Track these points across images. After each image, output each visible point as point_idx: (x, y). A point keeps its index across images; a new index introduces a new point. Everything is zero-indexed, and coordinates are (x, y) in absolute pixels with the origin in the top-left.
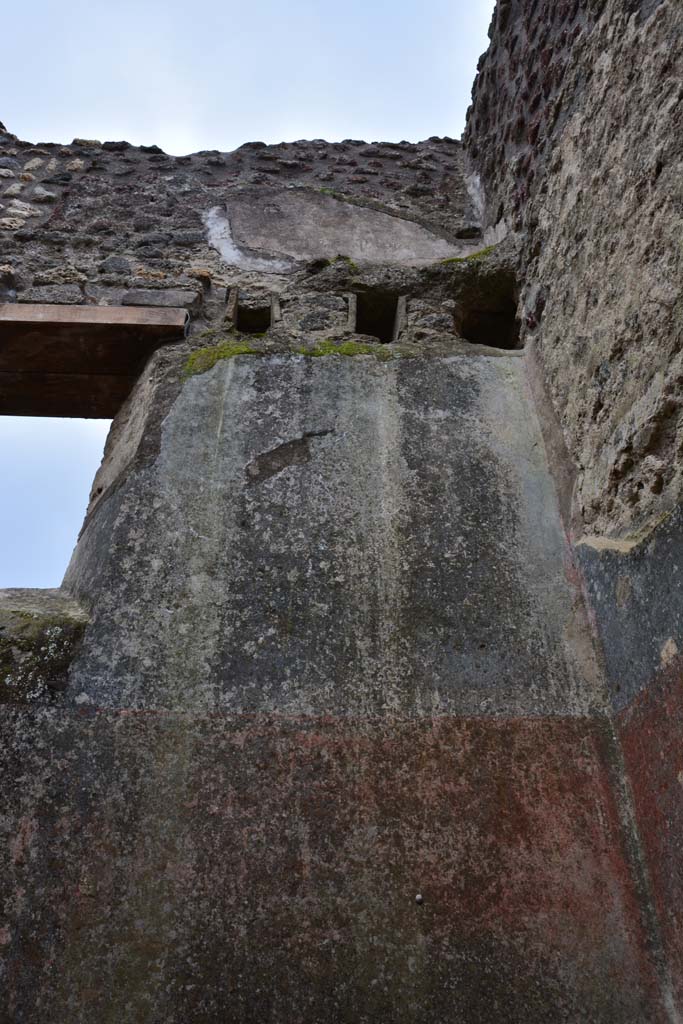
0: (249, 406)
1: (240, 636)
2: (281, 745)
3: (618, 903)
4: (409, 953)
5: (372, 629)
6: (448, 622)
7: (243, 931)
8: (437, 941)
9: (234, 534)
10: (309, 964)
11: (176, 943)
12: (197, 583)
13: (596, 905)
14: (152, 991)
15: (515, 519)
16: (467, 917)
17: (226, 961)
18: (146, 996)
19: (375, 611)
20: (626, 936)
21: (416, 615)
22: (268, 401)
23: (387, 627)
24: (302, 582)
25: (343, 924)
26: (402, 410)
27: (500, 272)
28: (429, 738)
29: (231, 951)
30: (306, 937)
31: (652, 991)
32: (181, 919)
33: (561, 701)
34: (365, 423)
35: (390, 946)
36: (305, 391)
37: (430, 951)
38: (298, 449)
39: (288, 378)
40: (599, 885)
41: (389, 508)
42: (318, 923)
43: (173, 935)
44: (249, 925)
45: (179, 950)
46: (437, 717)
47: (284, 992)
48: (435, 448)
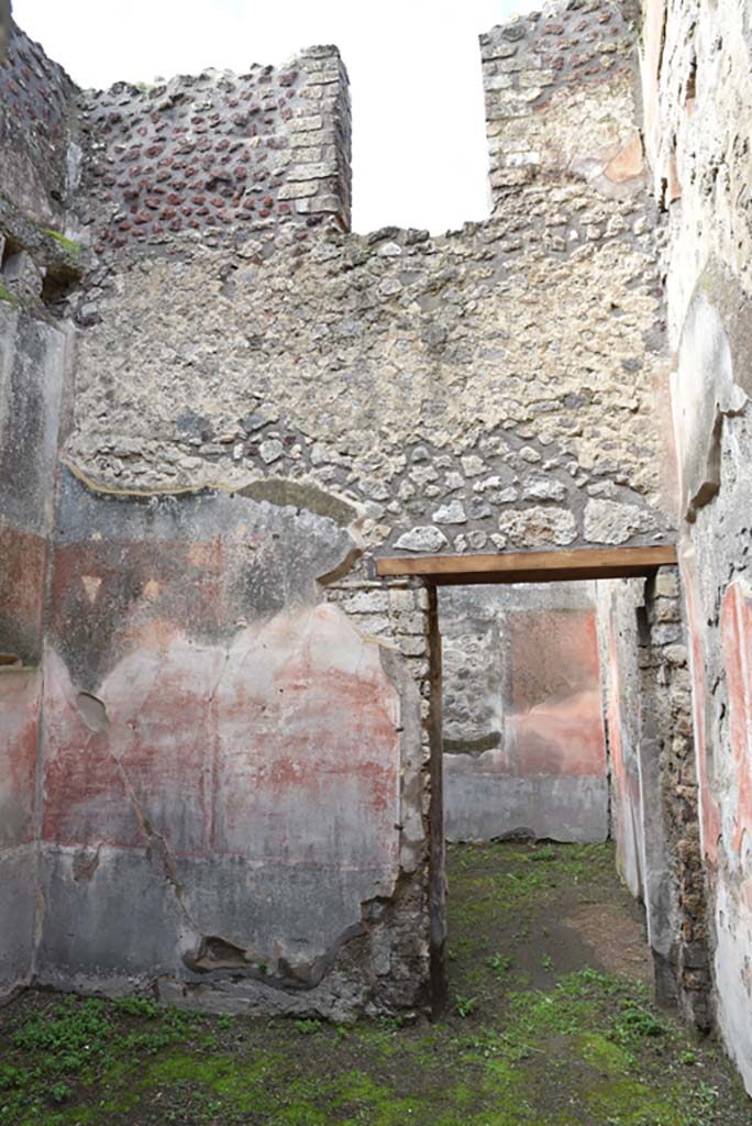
3: (39, 609)
13: (34, 608)
15: (42, 437)
20: (39, 620)
26: (15, 351)
27: (75, 270)
31: (41, 637)
33: (39, 529)
40: (36, 602)
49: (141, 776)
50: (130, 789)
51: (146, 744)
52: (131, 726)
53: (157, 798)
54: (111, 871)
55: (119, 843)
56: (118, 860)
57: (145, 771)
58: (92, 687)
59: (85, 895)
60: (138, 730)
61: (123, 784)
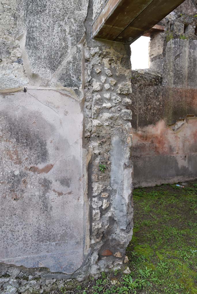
0: (174, 48)
1: (175, 79)
2: (178, 90)
4: (186, 107)
5: (185, 79)
6: (191, 79)
9: (173, 67)
10: (180, 108)
12: (171, 73)
14: (171, 109)
16: (190, 105)
17: (175, 107)
19: (185, 77)
21: (189, 78)
22: (176, 47)
23: (186, 79)
24: (179, 73)
25: (182, 105)
26: (189, 50)
28: (189, 90)
30: (180, 106)
34: (185, 51)
36: (180, 46)
37: (188, 107)
38: (179, 55)
39: (178, 43)
41: (187, 64)
43: (172, 105)
44: (177, 105)
45: (173, 107)
46: (189, 89)
47: (179, 110)
48: (191, 56)
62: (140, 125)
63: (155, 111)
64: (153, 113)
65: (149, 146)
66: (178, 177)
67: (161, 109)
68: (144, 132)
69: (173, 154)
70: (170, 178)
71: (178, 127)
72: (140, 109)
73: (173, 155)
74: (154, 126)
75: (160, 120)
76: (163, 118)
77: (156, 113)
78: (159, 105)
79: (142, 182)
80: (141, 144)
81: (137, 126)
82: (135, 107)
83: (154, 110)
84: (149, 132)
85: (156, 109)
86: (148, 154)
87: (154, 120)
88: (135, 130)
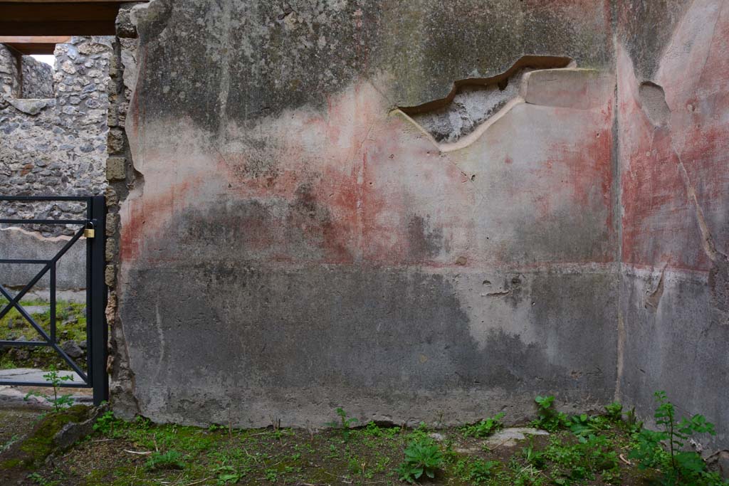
3: (602, 4)
4: (516, 18)
7: (452, 10)
8: (528, 15)
10: (478, 21)
11: (426, 14)
13: (593, 5)
14: (419, 30)
16: (540, 6)
17: (446, 20)
18: (418, 32)
20: (603, 16)
25: (491, 7)
29: (448, 17)
30: (477, 12)
31: (610, 35)
32: (427, 6)
35: (509, 15)
37: (525, 18)
42: (481, 7)
43: (425, 11)
44: (454, 8)
45: (428, 16)
47: (469, 31)
49: (703, 173)
50: (692, 193)
51: (706, 128)
52: (690, 107)
53: (719, 200)
54: (675, 300)
55: (681, 266)
56: (681, 286)
57: (706, 165)
58: (651, 72)
59: (653, 327)
60: (698, 111)
61: (685, 187)
62: (236, 113)
63: (322, 42)
64: (312, 52)
65: (290, 218)
66: (473, 391)
67: (359, 30)
68: (262, 145)
69: (435, 265)
70: (422, 392)
71: (469, 123)
72: (236, 36)
73: (430, 271)
74: (316, 114)
75: (351, 86)
76: (366, 76)
77: (326, 50)
78: (348, 11)
79: (251, 400)
80: (241, 206)
81: (222, 114)
82: (210, 28)
83: (315, 39)
84: (284, 149)
85: (326, 35)
86: (278, 259)
87: (314, 84)
88: (208, 134)
